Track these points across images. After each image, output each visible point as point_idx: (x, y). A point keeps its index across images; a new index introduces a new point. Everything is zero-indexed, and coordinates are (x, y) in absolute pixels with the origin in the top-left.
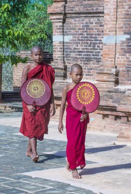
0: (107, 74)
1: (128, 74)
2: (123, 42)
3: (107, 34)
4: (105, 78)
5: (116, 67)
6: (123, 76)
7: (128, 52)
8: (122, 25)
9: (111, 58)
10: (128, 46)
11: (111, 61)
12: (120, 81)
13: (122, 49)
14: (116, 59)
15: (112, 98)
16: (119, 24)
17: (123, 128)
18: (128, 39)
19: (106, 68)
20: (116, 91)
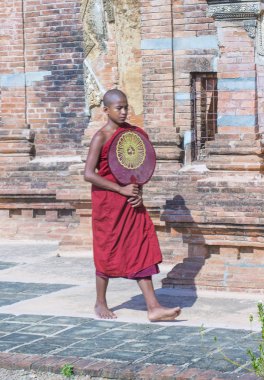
0: (13, 139)
1: (53, 137)
2: (39, 84)
3: (7, 71)
4: (11, 146)
5: (29, 127)
6: (43, 141)
7: (50, 100)
8: (34, 55)
9: (17, 111)
10: (48, 89)
11: (20, 117)
12: (37, 151)
13: (37, 95)
14: (28, 114)
15: (29, 180)
16: (28, 53)
17: (53, 228)
18: (48, 78)
19: (11, 130)
20: (35, 168)
